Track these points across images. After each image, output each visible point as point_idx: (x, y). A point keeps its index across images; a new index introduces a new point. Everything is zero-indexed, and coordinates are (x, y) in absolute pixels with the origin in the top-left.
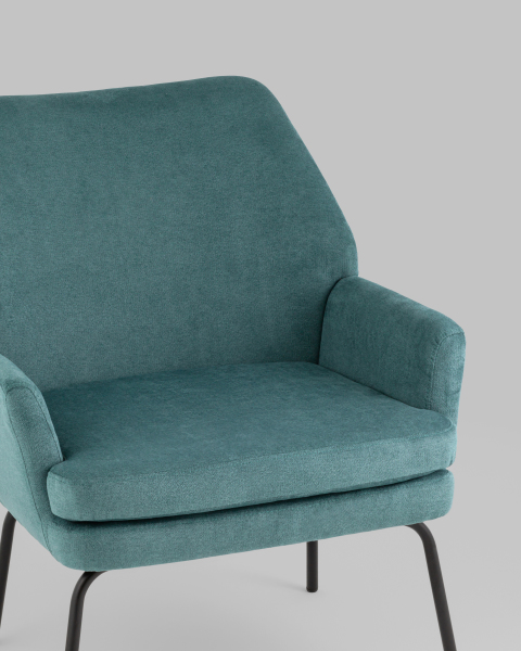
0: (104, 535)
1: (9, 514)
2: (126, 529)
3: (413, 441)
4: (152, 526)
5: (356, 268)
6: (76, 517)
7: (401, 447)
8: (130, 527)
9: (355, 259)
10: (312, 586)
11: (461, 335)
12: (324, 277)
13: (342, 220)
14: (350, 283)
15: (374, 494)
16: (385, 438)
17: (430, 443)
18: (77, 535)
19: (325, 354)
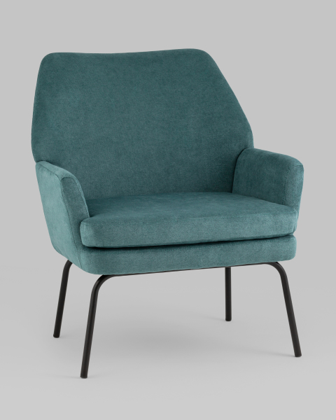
0: (109, 255)
1: (68, 261)
2: (120, 252)
3: (275, 215)
4: (134, 251)
5: (252, 144)
6: (94, 244)
7: (267, 218)
8: (122, 251)
9: (252, 139)
10: (228, 318)
11: (301, 167)
12: (236, 148)
13: (245, 119)
14: (248, 150)
15: (253, 243)
16: (259, 212)
17: (283, 218)
18: (94, 254)
19: (235, 188)
